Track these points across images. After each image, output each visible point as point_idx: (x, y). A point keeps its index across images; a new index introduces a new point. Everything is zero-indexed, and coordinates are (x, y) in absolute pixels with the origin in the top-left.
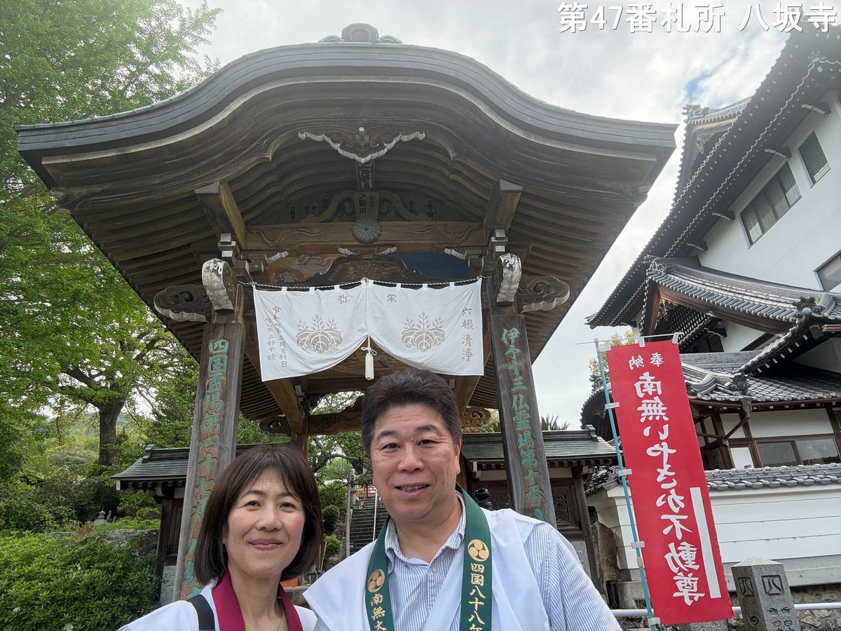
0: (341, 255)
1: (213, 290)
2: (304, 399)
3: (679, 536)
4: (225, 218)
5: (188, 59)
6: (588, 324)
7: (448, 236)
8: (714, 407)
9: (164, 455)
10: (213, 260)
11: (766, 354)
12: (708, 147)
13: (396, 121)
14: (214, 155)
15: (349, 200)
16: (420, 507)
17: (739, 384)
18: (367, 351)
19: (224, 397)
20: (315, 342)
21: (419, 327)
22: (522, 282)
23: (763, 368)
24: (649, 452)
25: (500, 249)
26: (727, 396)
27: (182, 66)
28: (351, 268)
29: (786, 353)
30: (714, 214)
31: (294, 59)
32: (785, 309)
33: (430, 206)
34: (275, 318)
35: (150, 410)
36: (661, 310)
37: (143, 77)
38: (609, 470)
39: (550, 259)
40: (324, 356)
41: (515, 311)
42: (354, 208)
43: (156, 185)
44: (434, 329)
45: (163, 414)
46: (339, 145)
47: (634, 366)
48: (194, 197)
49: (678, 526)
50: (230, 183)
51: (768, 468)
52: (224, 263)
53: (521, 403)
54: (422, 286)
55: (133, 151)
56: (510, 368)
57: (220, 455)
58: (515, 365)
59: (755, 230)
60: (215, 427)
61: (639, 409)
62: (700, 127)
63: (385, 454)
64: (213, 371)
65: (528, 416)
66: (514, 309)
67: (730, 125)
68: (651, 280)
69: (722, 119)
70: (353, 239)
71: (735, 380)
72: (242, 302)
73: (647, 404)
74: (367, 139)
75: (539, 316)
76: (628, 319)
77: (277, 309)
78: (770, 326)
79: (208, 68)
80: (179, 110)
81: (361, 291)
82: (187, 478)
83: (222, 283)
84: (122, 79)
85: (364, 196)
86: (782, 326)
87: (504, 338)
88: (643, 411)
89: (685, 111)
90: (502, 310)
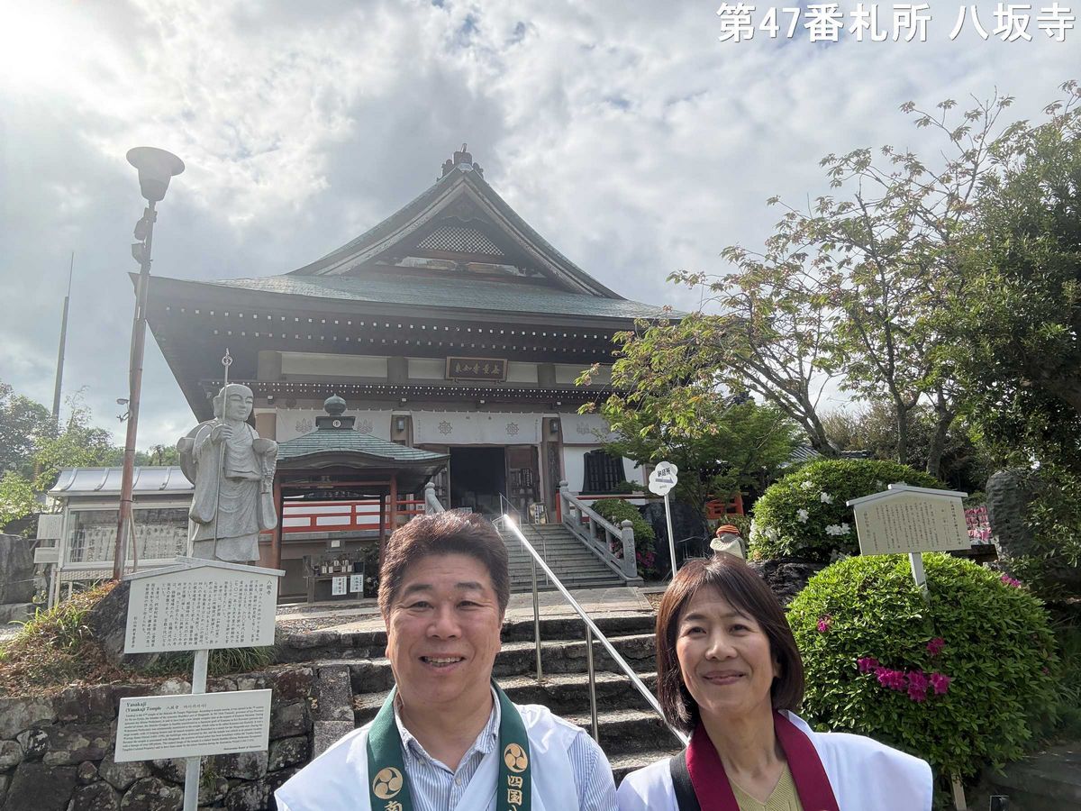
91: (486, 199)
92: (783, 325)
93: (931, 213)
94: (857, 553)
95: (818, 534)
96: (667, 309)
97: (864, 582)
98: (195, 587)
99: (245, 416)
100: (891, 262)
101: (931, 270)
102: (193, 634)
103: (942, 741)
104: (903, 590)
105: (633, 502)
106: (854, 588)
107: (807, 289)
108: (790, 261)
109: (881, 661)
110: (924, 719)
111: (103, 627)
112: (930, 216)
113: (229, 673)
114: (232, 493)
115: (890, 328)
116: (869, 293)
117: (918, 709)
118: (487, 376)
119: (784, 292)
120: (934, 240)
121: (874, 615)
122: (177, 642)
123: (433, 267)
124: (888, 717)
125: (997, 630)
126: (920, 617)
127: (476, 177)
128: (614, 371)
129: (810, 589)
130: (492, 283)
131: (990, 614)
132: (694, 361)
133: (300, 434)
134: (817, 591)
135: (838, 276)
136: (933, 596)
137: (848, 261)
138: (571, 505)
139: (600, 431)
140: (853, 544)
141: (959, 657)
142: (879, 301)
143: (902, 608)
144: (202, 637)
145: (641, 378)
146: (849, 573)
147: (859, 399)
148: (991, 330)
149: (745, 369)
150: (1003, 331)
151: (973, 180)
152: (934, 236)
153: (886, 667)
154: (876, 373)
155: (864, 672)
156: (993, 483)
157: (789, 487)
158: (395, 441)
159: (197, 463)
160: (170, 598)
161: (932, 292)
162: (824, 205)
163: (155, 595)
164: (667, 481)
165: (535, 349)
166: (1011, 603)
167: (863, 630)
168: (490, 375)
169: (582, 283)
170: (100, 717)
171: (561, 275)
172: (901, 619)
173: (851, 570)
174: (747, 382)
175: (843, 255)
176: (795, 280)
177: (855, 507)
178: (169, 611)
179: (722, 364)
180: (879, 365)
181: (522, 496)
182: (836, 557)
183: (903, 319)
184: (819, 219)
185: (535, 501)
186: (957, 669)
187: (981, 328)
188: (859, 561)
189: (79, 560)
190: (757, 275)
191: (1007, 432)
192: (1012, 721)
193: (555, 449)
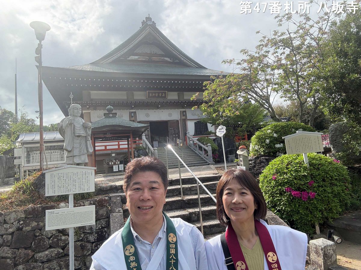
91: (157, 34)
92: (261, 77)
93: (313, 35)
94: (285, 153)
95: (272, 147)
96: (222, 72)
97: (288, 163)
98: (67, 174)
99: (79, 115)
100: (299, 53)
101: (312, 55)
102: (68, 189)
103: (313, 213)
104: (301, 165)
105: (211, 138)
106: (284, 165)
107: (270, 64)
108: (264, 54)
109: (293, 189)
110: (307, 206)
111: (38, 186)
112: (313, 36)
113: (81, 200)
114: (77, 141)
115: (298, 76)
116: (291, 64)
117: (305, 203)
118: (161, 97)
119: (262, 65)
120: (313, 45)
121: (291, 174)
122: (63, 192)
123: (140, 59)
124: (295, 206)
125: (331, 177)
126: (306, 174)
127: (153, 26)
128: (204, 95)
129: (270, 166)
130: (161, 64)
131: (329, 172)
132: (231, 90)
133: (99, 119)
134: (272, 166)
135: (280, 58)
136: (311, 167)
137: (284, 53)
138: (191, 139)
139: (199, 114)
140: (284, 150)
141: (319, 186)
142: (295, 67)
143: (300, 171)
144: (71, 190)
145: (213, 97)
146: (283, 160)
147: (287, 101)
148: (333, 77)
149: (248, 92)
150: (337, 77)
151: (328, 23)
152: (314, 44)
153: (295, 190)
154: (293, 92)
155: (287, 192)
156: (331, 128)
157: (263, 132)
158: (131, 121)
159: (64, 131)
160: (59, 178)
161: (312, 63)
162: (276, 33)
163: (54, 177)
164: (222, 132)
165: (176, 87)
166: (336, 168)
167: (287, 179)
168: (162, 97)
169: (192, 63)
170: (40, 216)
171: (185, 61)
172: (300, 175)
173: (283, 159)
174: (249, 97)
175: (282, 51)
176: (265, 60)
177: (285, 139)
178: (59, 182)
179: (240, 91)
180: (294, 89)
181: (174, 137)
182: (278, 154)
183: (303, 73)
184: (274, 39)
185: (179, 139)
186: (318, 190)
187: (329, 76)
188: (286, 156)
189: (29, 163)
190: (253, 59)
191: (337, 111)
192: (336, 206)
193: (185, 121)
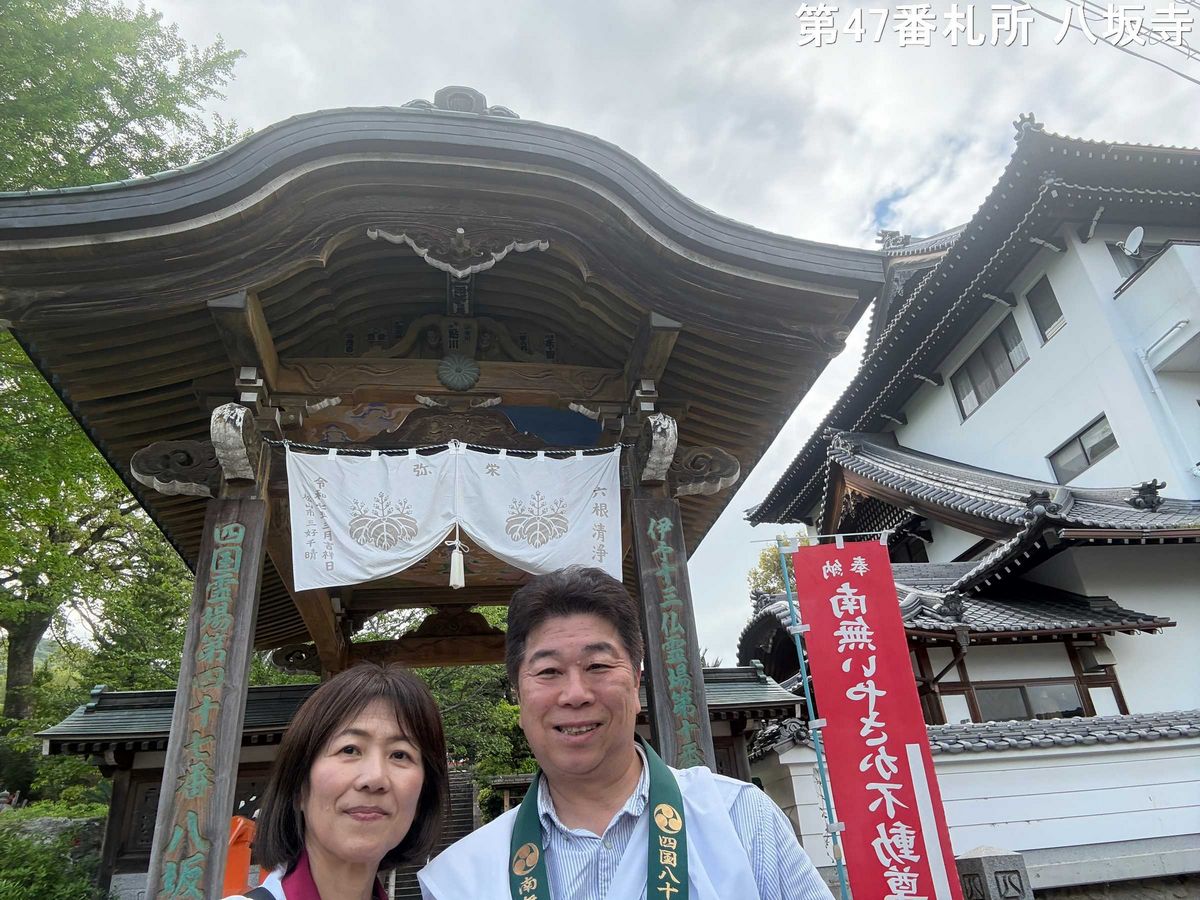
0: (418, 406)
1: (227, 449)
2: (343, 619)
3: (891, 813)
4: (250, 344)
5: (188, 117)
6: (748, 519)
7: (577, 386)
8: (920, 637)
9: (120, 702)
10: (228, 405)
11: (987, 567)
12: (909, 286)
13: (507, 222)
14: (241, 253)
15: (434, 328)
16: (588, 758)
17: (952, 607)
18: (453, 547)
19: (235, 610)
20: (377, 533)
21: (532, 512)
22: (676, 455)
23: (982, 585)
24: (850, 694)
25: (647, 406)
26: (936, 623)
27: (179, 126)
28: (434, 425)
29: (1012, 566)
30: (916, 376)
31: (366, 127)
32: (1011, 507)
33: (549, 343)
34: (318, 495)
35: (90, 635)
36: (845, 503)
37: (119, 138)
38: (781, 725)
39: (713, 424)
40: (390, 555)
41: (665, 494)
42: (441, 339)
43: (147, 291)
44: (552, 516)
45: (110, 641)
46: (427, 250)
47: (830, 574)
48: (205, 311)
49: (890, 799)
50: (261, 295)
51: (993, 723)
52: (245, 409)
53: (673, 625)
54: (536, 455)
55: (118, 240)
56: (658, 574)
57: (224, 698)
58: (666, 570)
59: (969, 400)
60: (217, 655)
61: (836, 634)
62: (899, 261)
63: (541, 681)
64: (219, 571)
65: (683, 642)
66: (664, 491)
67: (939, 259)
68: (833, 462)
69: (928, 252)
70: (438, 383)
71: (947, 601)
72: (268, 468)
73: (847, 626)
74: (467, 244)
75: (693, 504)
76: (801, 514)
77: (321, 482)
78: (990, 529)
79: (219, 132)
80: (191, 186)
81: (448, 459)
82: (171, 736)
83: (241, 439)
84: (86, 138)
85: (456, 324)
86: (1007, 529)
87: (651, 531)
88: (842, 637)
89: (880, 238)
90: (648, 491)
